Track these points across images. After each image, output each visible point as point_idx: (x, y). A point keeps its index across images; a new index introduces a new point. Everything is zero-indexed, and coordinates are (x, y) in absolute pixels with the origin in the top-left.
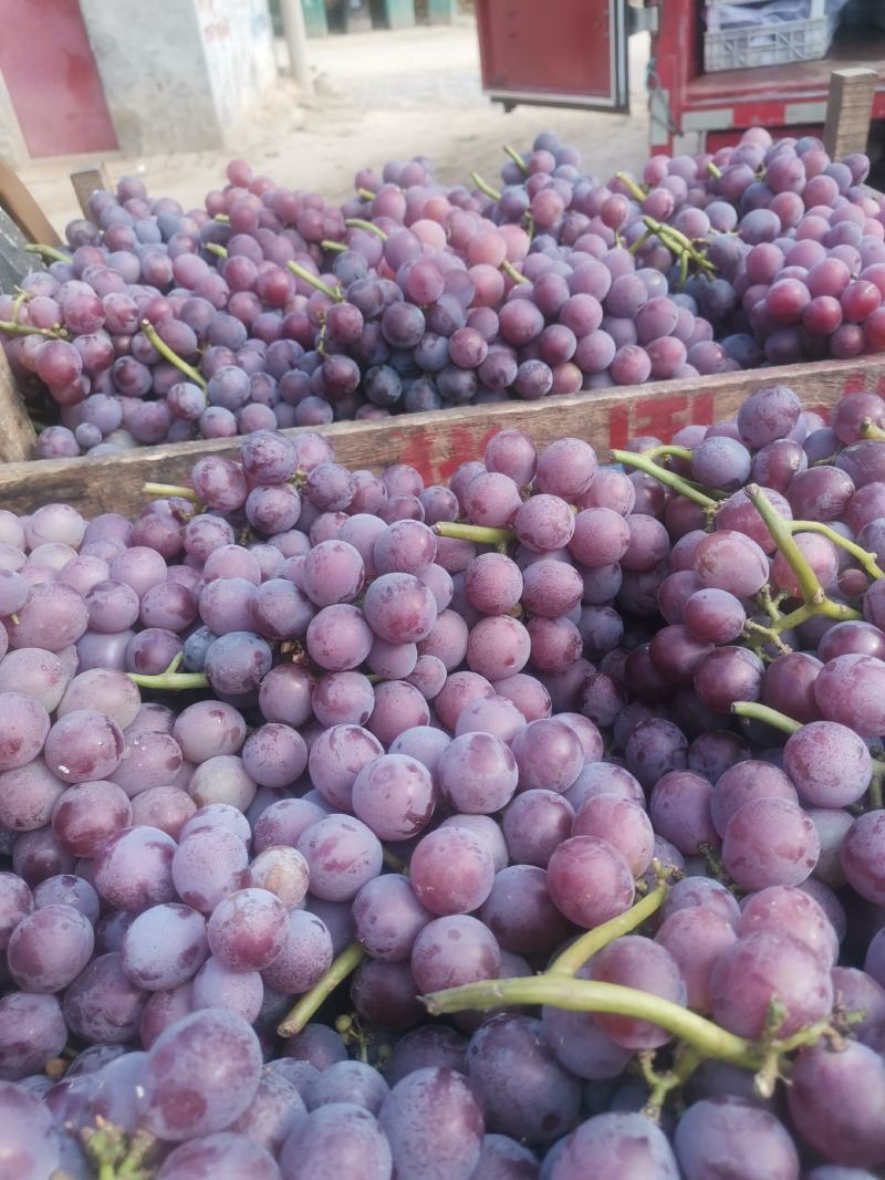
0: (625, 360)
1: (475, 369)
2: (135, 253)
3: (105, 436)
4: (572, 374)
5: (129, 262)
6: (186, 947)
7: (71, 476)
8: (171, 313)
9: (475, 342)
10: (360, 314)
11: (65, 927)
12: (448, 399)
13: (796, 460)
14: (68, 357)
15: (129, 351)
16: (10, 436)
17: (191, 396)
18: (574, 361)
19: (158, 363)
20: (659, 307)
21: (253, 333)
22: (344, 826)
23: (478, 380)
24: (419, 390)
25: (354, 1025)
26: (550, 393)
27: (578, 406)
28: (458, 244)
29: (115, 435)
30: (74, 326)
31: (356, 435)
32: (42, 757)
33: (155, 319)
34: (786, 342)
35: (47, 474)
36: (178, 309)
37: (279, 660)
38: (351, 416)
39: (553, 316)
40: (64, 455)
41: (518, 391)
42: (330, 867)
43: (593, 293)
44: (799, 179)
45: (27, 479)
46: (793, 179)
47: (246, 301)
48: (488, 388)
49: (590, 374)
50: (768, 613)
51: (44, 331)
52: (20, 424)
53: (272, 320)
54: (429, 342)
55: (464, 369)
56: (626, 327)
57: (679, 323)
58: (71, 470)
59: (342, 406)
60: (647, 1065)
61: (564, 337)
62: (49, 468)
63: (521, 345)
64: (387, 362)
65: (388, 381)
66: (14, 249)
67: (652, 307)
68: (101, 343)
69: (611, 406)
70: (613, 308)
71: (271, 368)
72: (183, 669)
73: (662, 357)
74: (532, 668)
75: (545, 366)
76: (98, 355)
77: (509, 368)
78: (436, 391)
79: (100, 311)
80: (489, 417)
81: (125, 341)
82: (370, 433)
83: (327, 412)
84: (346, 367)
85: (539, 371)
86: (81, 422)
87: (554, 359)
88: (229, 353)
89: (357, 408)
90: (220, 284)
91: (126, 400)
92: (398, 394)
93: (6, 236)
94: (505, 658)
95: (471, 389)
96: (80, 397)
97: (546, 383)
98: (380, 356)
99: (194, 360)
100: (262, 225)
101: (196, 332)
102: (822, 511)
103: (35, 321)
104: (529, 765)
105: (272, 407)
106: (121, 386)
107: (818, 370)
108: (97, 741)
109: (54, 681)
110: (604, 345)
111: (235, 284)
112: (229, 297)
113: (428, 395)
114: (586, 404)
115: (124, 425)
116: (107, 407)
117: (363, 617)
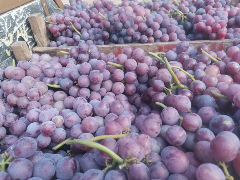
0: (163, 37)
1: (132, 36)
2: (76, 11)
3: (62, 44)
4: (152, 39)
5: (74, 12)
6: (37, 130)
7: (54, 51)
8: (77, 22)
9: (132, 31)
10: (109, 23)
11: (20, 124)
12: (126, 42)
13: (186, 57)
14: (56, 28)
15: (69, 28)
16: (45, 42)
17: (77, 37)
18: (153, 36)
19: (73, 31)
20: (172, 26)
21: (92, 26)
22: (72, 114)
23: (132, 38)
24: (121, 40)
25: (70, 152)
26: (147, 42)
27: (152, 45)
28: (135, 11)
29: (64, 44)
30: (58, 23)
31: (107, 48)
32: (26, 95)
33: (73, 23)
34: (200, 36)
35: (49, 50)
36: (79, 21)
37: (74, 84)
38: (108, 44)
39: (149, 26)
40: (54, 47)
41: (141, 41)
42: (68, 121)
43: (158, 22)
44: (212, 3)
45: (46, 50)
46: (211, 3)
47: (93, 21)
48: (134, 40)
49: (156, 39)
50: (170, 86)
51: (53, 23)
52: (47, 40)
53: (97, 25)
54: (123, 30)
55: (130, 36)
56: (165, 30)
57: (176, 30)
58: (54, 49)
59: (106, 42)
60: (106, 162)
61: (151, 31)
62: (51, 49)
63: (142, 32)
64: (115, 34)
65: (115, 37)
66: (55, 9)
67: (171, 26)
68: (63, 26)
69: (159, 46)
70: (162, 26)
71: (94, 34)
72: (58, 84)
73: (171, 37)
74: (124, 93)
75: (146, 37)
76: (62, 28)
77: (138, 36)
78: (124, 40)
79: (63, 20)
80: (134, 46)
81: (68, 26)
82: (110, 47)
83: (103, 42)
84: (106, 34)
85: (145, 38)
86: (58, 41)
87: (148, 36)
88: (86, 30)
89: (109, 42)
90: (88, 17)
91: (67, 37)
92: (117, 40)
93: (54, 6)
94: (118, 90)
95: (131, 40)
96: (58, 36)
97: (146, 40)
98: (113, 32)
99: (80, 31)
100: (100, 7)
101: (81, 25)
102: (189, 67)
103: (51, 21)
104: (111, 108)
105: (93, 41)
106: (66, 35)
107: (205, 42)
108: (36, 94)
109: (32, 82)
110: (159, 33)
111: (91, 17)
112: (90, 20)
113: (122, 41)
114: (154, 45)
115: (66, 42)
116: (63, 38)
117: (89, 78)
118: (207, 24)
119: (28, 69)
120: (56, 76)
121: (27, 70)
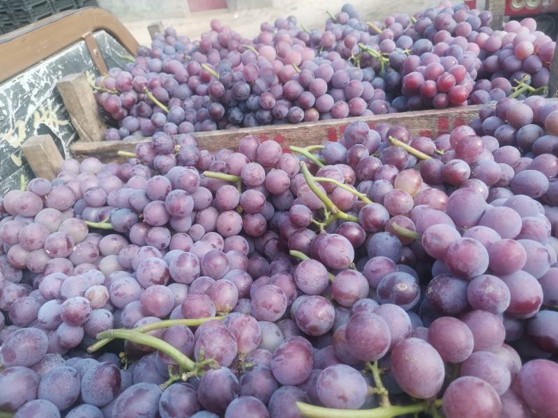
0: (336, 108)
1: (271, 110)
2: (161, 59)
3: (131, 133)
4: (314, 113)
5: (157, 63)
6: (56, 314)
7: (114, 148)
8: (159, 85)
9: (269, 99)
10: (222, 86)
12: (260, 122)
14: (115, 101)
15: (143, 100)
16: (94, 131)
17: (160, 118)
18: (315, 107)
19: (153, 105)
20: (353, 85)
21: (194, 91)
23: (272, 114)
24: (249, 118)
25: (125, 357)
26: (303, 121)
27: (313, 127)
28: (281, 56)
29: (136, 133)
30: (121, 89)
31: (222, 136)
32: (43, 247)
33: (151, 87)
35: (105, 147)
36: (163, 82)
37: (140, 221)
38: (224, 128)
39: (307, 88)
40: (113, 140)
41: (289, 120)
42: (116, 295)
43: (324, 78)
45: (98, 148)
47: (195, 80)
48: (276, 119)
49: (322, 114)
51: (109, 91)
52: (100, 127)
53: (203, 88)
54: (252, 98)
55: (266, 110)
56: (339, 93)
57: (364, 91)
58: (114, 146)
59: (221, 124)
61: (309, 98)
62: (107, 144)
63: (294, 100)
64: (237, 106)
65: (236, 114)
66: (119, 57)
67: (350, 85)
68: (131, 95)
69: (328, 127)
70: (331, 86)
71: (196, 108)
72: (109, 222)
73: (353, 107)
74: (243, 233)
75: (300, 109)
76: (128, 101)
77: (284, 109)
78: (255, 118)
79: (130, 83)
80: (275, 130)
81: (142, 95)
82: (226, 135)
83: (214, 126)
84: (218, 108)
85: (298, 112)
86: (122, 126)
87: (305, 107)
88: (178, 100)
89: (226, 125)
90: (184, 73)
91: (142, 119)
92: (240, 119)
93: (117, 52)
94: (227, 228)
95: (269, 118)
96: (122, 117)
97: (300, 117)
98: (232, 104)
99: (166, 103)
100: (213, 47)
101: (169, 92)
103: (106, 87)
104: (203, 267)
105: (194, 124)
106: (140, 114)
108: (61, 243)
109: (55, 221)
110: (328, 101)
111: (191, 72)
112: (188, 78)
113: (252, 120)
114: (317, 126)
115: (139, 129)
116: (132, 121)
118: (427, 77)
119: (47, 195)
120: (108, 203)
121: (46, 197)
